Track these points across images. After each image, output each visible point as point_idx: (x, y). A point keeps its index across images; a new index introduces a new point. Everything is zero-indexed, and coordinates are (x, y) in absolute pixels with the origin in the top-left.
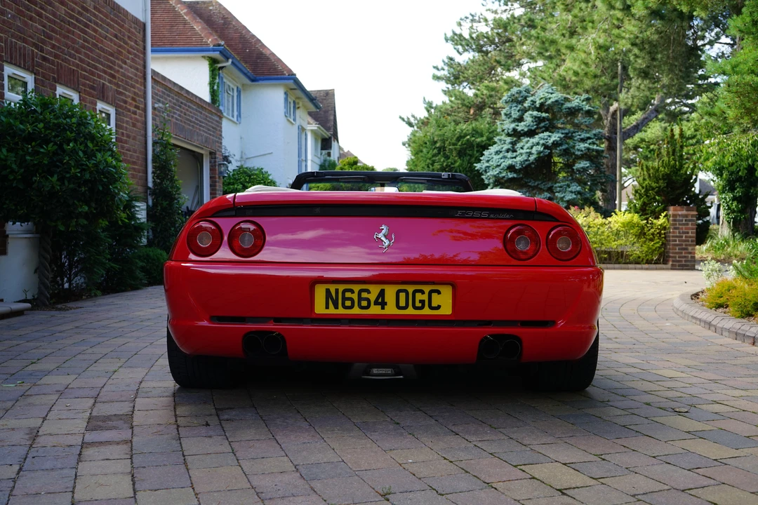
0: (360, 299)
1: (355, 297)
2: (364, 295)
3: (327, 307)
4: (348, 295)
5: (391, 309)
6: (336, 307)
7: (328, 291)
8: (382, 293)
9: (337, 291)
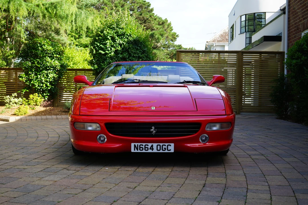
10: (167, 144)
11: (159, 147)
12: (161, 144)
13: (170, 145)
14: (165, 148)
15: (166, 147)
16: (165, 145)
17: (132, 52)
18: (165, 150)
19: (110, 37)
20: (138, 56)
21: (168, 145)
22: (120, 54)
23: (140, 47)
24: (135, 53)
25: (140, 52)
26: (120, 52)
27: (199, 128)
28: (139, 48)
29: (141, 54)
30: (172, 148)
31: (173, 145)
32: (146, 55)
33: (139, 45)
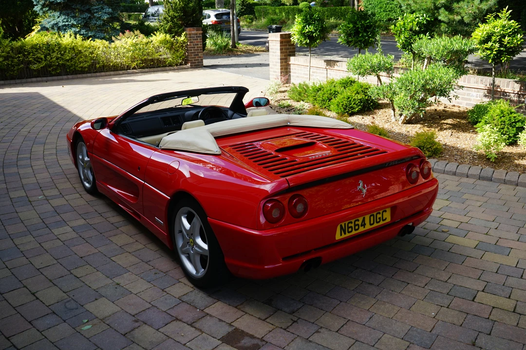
0: (355, 225)
1: (353, 225)
2: (357, 223)
3: (341, 235)
4: (350, 225)
5: (368, 227)
6: (345, 234)
7: (341, 226)
8: (364, 220)
9: (345, 224)
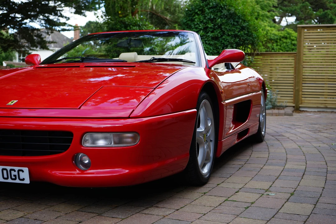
10: (17, 168)
11: (5, 172)
12: (9, 168)
13: (23, 171)
14: (15, 176)
15: (16, 173)
16: (15, 171)
17: (226, 29)
18: (15, 179)
19: (199, 10)
20: (234, 35)
21: (19, 171)
22: (210, 32)
23: (237, 22)
24: (230, 30)
25: (237, 28)
26: (210, 30)
27: (70, 141)
28: (235, 23)
29: (239, 32)
30: (25, 176)
31: (26, 170)
32: (246, 32)
33: (235, 19)
